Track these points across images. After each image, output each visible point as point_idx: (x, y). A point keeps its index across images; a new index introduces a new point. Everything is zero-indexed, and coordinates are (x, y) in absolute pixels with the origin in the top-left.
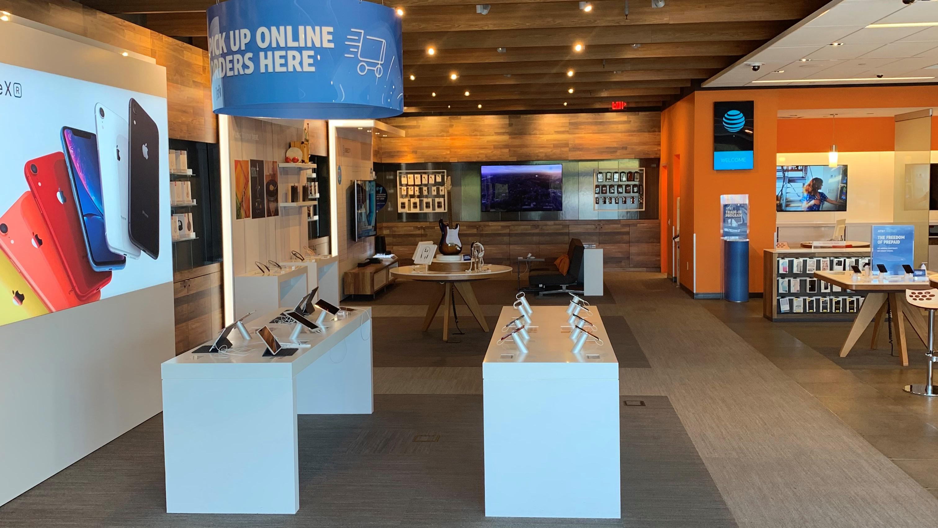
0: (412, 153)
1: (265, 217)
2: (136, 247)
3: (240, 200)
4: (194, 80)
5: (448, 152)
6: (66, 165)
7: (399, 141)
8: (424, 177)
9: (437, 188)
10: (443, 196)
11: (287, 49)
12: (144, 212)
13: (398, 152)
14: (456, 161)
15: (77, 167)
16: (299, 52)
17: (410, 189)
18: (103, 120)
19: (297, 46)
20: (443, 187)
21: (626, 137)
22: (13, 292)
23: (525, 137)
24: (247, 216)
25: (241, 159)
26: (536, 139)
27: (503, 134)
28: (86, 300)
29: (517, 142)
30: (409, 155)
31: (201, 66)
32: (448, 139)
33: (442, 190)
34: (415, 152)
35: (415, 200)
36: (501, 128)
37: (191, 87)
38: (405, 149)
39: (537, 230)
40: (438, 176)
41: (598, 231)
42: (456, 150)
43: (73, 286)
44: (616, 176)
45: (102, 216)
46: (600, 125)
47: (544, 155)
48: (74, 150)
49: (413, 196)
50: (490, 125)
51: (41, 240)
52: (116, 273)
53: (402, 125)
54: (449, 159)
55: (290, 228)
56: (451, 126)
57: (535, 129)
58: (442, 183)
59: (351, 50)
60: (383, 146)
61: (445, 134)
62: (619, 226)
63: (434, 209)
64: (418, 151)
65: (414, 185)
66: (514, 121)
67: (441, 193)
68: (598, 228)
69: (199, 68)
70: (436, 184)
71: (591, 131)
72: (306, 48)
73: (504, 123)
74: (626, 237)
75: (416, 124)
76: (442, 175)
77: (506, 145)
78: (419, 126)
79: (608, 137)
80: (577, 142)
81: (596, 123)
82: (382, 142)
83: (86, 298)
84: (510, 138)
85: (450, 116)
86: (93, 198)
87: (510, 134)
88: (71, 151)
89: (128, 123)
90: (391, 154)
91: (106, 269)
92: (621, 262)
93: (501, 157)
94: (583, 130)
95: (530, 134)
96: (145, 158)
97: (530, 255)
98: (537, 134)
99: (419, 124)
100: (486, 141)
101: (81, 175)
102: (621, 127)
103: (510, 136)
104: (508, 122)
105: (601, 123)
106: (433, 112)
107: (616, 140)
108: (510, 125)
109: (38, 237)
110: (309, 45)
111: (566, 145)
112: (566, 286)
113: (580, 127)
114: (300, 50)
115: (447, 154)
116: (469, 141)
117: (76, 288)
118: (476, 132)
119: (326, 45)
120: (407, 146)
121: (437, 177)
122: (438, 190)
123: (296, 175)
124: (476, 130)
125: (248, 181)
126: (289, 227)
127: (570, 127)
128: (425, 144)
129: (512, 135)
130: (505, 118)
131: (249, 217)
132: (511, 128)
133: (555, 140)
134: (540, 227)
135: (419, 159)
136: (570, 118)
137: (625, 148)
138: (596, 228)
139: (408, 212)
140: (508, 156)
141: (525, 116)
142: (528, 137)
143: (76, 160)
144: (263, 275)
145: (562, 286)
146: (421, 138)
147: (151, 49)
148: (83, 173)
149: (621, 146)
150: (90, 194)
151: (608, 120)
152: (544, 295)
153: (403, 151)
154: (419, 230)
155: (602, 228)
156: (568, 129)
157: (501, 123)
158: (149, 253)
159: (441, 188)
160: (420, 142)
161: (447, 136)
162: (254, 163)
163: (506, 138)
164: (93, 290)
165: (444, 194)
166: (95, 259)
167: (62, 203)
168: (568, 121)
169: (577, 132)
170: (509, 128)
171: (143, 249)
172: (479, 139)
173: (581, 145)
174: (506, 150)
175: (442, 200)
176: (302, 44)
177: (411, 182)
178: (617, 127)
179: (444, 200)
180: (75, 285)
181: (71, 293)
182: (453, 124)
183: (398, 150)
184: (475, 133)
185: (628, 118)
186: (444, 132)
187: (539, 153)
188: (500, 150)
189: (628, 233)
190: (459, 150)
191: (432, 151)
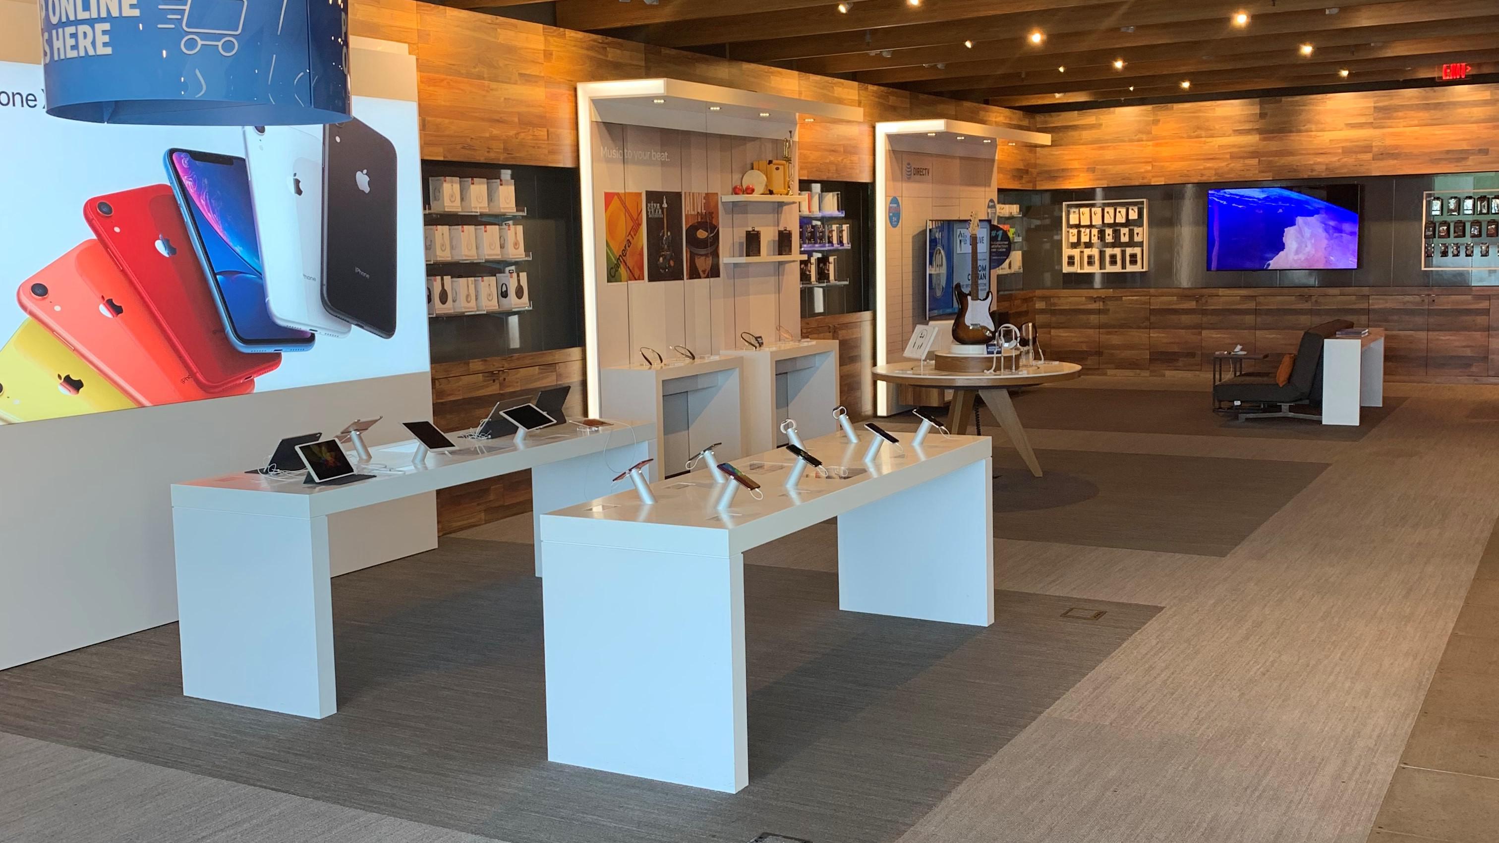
0: (1087, 171)
1: (682, 279)
2: (344, 322)
3: (618, 253)
4: (520, 72)
5: (1149, 168)
6: (177, 203)
7: (1066, 152)
8: (1108, 212)
9: (1130, 230)
10: (1140, 244)
11: (78, 22)
12: (358, 270)
13: (1063, 170)
14: (1163, 183)
15: (201, 204)
16: (90, 26)
17: (1084, 232)
18: (261, 138)
19: (88, 17)
20: (1141, 229)
21: (1486, 131)
22: (59, 376)
23: (1290, 136)
24: (635, 276)
25: (621, 191)
26: (1310, 139)
27: (1248, 132)
28: (218, 392)
29: (1274, 145)
30: (1082, 175)
31: (541, 50)
32: (1149, 146)
33: (1138, 234)
34: (1092, 170)
35: (1091, 251)
36: (1245, 121)
37: (515, 84)
38: (1076, 165)
39: (1306, 304)
40: (1132, 209)
41: (1427, 307)
42: (1162, 164)
43: (192, 371)
44: (1469, 204)
45: (260, 275)
46: (1435, 109)
47: (1324, 167)
48: (194, 181)
49: (1089, 245)
50: (1225, 118)
51: (121, 307)
52: (290, 357)
53: (1071, 124)
54: (1151, 179)
55: (751, 296)
56: (1156, 122)
57: (1309, 121)
58: (1139, 222)
59: (169, 17)
60: (1038, 162)
61: (1144, 137)
62: (1469, 297)
63: (1124, 267)
64: (1097, 167)
65: (1091, 226)
66: (1270, 108)
67: (1137, 239)
68: (1426, 301)
69: (537, 55)
70: (1128, 223)
71: (1416, 122)
72: (100, 20)
73: (1249, 112)
74: (1481, 320)
75: (1094, 122)
76: (1138, 208)
77: (1253, 152)
78: (1101, 125)
79: (1450, 132)
80: (1389, 142)
81: (1427, 107)
82: (1037, 155)
83: (221, 389)
84: (1260, 140)
85: (1154, 106)
86: (238, 249)
87: (1260, 131)
88: (188, 183)
89: (322, 141)
90: (1052, 175)
91: (270, 350)
92: (1470, 365)
93: (1242, 173)
94: (1401, 120)
95: (1299, 131)
96: (363, 191)
97: (1239, 347)
98: (1312, 131)
99: (1101, 122)
100: (1217, 146)
101: (210, 216)
102: (1478, 112)
103: (1261, 136)
104: (1258, 111)
105: (1438, 106)
106: (1123, 99)
107: (1468, 137)
108: (1262, 115)
109: (116, 304)
110: (104, 14)
111: (1367, 149)
112: (1290, 406)
113: (1395, 114)
114: (91, 22)
115: (1147, 172)
116: (1188, 147)
117: (198, 375)
118: (1201, 130)
119: (127, 12)
120: (1079, 159)
121: (1130, 211)
122: (1131, 233)
123: (770, 213)
124: (1199, 128)
125: (640, 225)
126: (749, 295)
127: (1376, 115)
128: (1109, 155)
129: (1264, 134)
130: (1252, 105)
131: (641, 278)
132: (1264, 121)
133: (1346, 140)
134: (1314, 299)
135: (1098, 182)
136: (1375, 99)
137: (1485, 152)
138: (1423, 301)
139: (1079, 271)
140: (1257, 172)
141: (1290, 99)
142: (1294, 137)
143: (199, 196)
144: (650, 368)
145: (1281, 405)
146: (1102, 145)
147: (418, 30)
148: (214, 213)
149: (1478, 148)
150: (231, 244)
151: (1451, 100)
152: (1247, 419)
153: (1071, 169)
154: (1095, 302)
155: (1434, 301)
156: (1372, 119)
157: (1246, 113)
158: (369, 329)
159: (1137, 230)
160: (1101, 152)
161: (1147, 141)
162: (653, 197)
163: (1253, 139)
164: (241, 378)
165: (1141, 240)
166: (241, 335)
167: (167, 255)
168: (1373, 105)
169: (1390, 124)
170: (1261, 121)
171: (356, 323)
172: (1205, 143)
173: (1397, 147)
174: (1255, 161)
175: (1137, 250)
176: (94, 15)
177: (1085, 221)
178: (1470, 113)
179: (1143, 251)
180: (195, 371)
181: (186, 381)
182: (1158, 118)
183: (1064, 167)
184: (1199, 132)
185: (1491, 94)
186: (1144, 132)
187: (1315, 164)
188: (1242, 161)
189: (1486, 312)
190: (1168, 164)
191: (1123, 167)
